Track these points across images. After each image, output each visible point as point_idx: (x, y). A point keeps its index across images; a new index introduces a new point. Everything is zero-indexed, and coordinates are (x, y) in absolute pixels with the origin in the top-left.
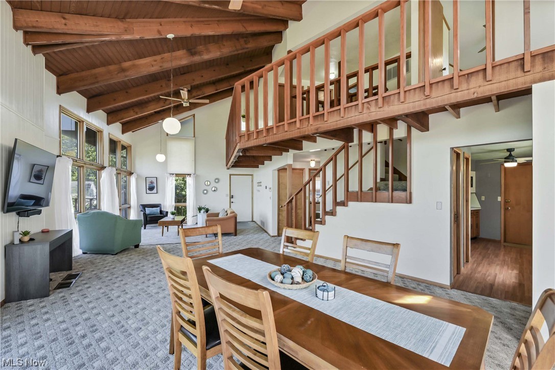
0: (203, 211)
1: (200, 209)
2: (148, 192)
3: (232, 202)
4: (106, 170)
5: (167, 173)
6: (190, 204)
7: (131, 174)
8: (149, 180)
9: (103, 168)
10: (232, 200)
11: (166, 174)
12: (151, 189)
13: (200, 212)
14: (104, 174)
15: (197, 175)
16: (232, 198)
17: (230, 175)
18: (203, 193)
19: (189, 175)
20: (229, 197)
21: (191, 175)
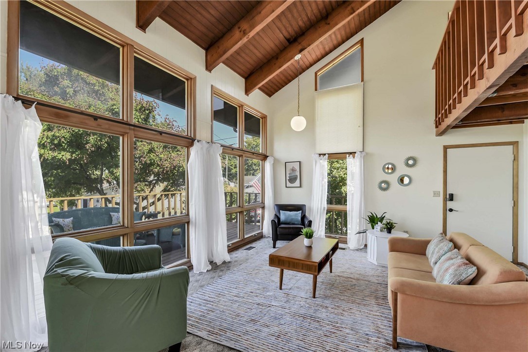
0: (379, 226)
1: (373, 220)
2: (289, 184)
3: (451, 210)
5: (315, 154)
6: (354, 208)
7: (265, 157)
8: (289, 167)
9: (193, 142)
10: (450, 205)
11: (313, 155)
12: (292, 180)
13: (373, 228)
15: (367, 154)
16: (451, 199)
17: (446, 148)
18: (380, 188)
19: (353, 154)
20: (440, 199)
21: (356, 155)
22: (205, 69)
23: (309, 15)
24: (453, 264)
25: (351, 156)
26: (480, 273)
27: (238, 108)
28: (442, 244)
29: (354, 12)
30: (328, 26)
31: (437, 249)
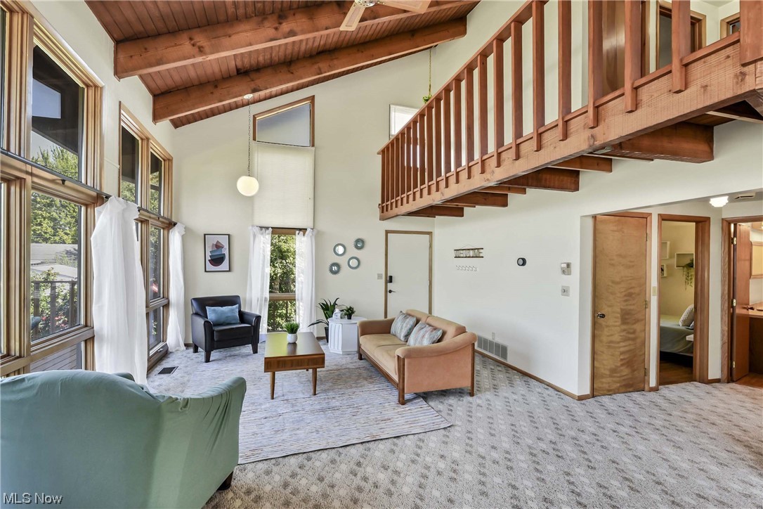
0: (338, 313)
2: (210, 267)
3: (390, 291)
4: (108, 205)
5: (253, 226)
7: (171, 225)
8: (211, 241)
9: (101, 199)
10: (390, 286)
11: (250, 228)
12: (217, 260)
14: (104, 218)
15: (318, 232)
16: (391, 281)
17: (387, 232)
18: (331, 271)
19: (304, 230)
20: (383, 281)
21: (307, 232)
22: (113, 74)
23: (273, 55)
24: (426, 332)
25: (301, 233)
26: (444, 333)
27: (140, 142)
28: (408, 320)
29: (321, 73)
30: (291, 75)
31: (405, 325)
